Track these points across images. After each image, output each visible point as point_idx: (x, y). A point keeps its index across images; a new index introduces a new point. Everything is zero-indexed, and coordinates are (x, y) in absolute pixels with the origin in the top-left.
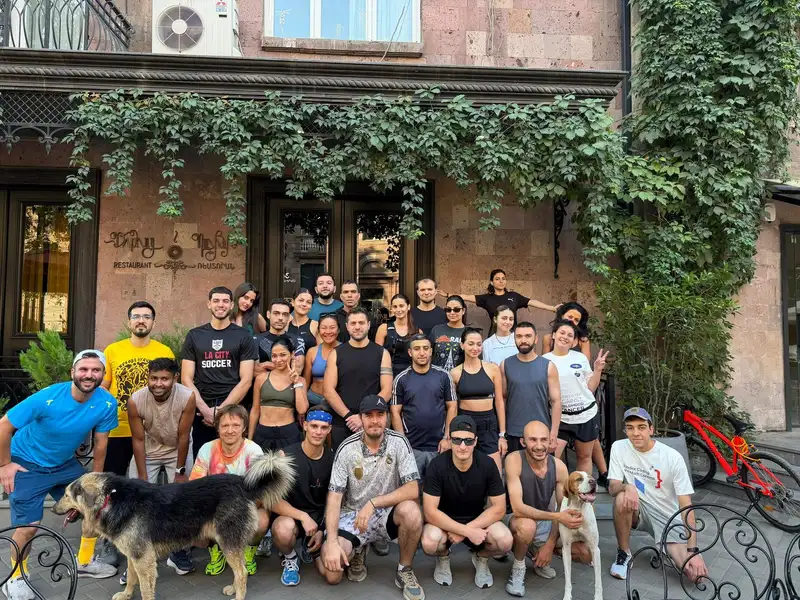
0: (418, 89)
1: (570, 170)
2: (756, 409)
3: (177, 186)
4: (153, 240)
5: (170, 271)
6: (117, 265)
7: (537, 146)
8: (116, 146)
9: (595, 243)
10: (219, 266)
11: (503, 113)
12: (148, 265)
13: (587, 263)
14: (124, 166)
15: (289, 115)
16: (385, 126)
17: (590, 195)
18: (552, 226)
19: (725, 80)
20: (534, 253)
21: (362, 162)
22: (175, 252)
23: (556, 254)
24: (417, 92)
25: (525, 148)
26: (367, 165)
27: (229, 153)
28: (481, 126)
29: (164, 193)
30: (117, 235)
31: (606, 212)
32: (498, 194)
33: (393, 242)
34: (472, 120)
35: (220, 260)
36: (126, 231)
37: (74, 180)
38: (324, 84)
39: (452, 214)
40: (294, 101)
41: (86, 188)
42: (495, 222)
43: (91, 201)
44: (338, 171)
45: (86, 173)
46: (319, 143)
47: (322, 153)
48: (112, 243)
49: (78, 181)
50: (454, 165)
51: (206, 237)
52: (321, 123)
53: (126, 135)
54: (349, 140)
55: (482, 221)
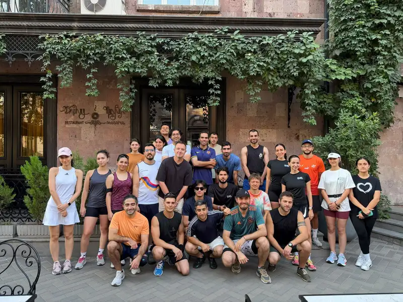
0: (216, 29)
1: (295, 70)
2: (391, 194)
3: (95, 82)
4: (84, 110)
5: (93, 125)
6: (67, 123)
7: (279, 58)
8: (63, 62)
9: (308, 109)
10: (117, 123)
11: (261, 41)
12: (82, 123)
13: (305, 120)
14: (67, 72)
15: (149, 44)
16: (199, 48)
17: (305, 84)
18: (287, 101)
19: (377, 21)
20: (277, 114)
21: (189, 69)
22: (95, 116)
23: (289, 115)
24: (215, 31)
25: (272, 59)
28: (249, 47)
29: (88, 85)
30: (66, 107)
32: (260, 83)
33: (206, 110)
34: (244, 44)
35: (117, 119)
36: (71, 105)
37: (44, 80)
38: (168, 28)
39: (235, 95)
40: (153, 37)
41: (50, 84)
42: (258, 98)
43: (54, 90)
44: (175, 73)
45: (50, 76)
46: (165, 58)
47: (166, 63)
48: (64, 112)
49: (46, 80)
50: (235, 69)
51: (110, 108)
52: (166, 48)
53: (68, 56)
54: (181, 57)
55: (251, 99)
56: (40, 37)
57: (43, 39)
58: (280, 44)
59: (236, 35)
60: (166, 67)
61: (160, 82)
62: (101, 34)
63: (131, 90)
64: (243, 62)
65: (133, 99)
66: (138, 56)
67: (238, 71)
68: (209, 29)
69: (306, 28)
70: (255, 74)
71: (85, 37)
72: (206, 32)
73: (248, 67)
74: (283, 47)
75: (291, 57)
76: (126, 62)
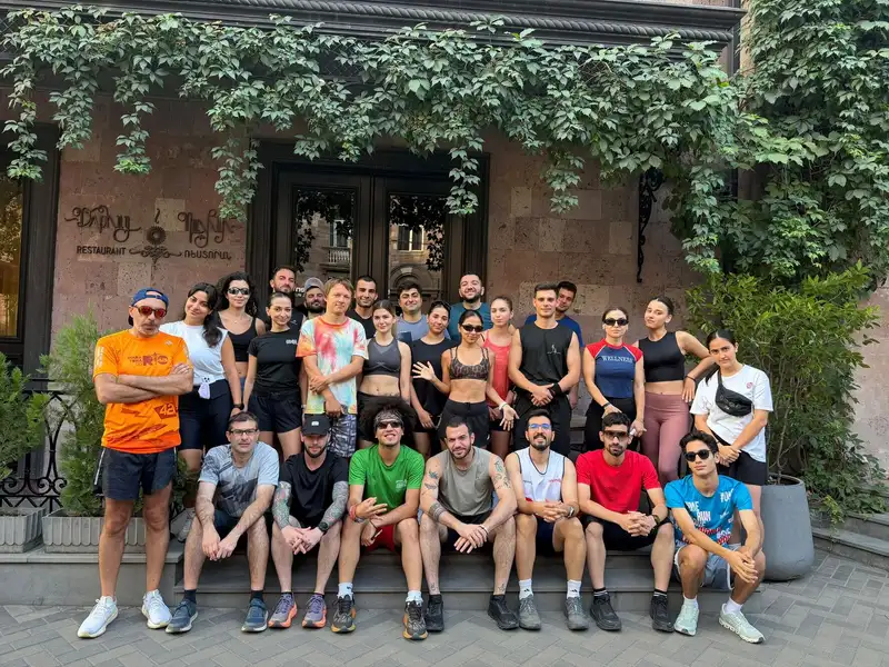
0: (473, 21)
1: (670, 131)
3: (143, 138)
4: (128, 219)
5: (149, 259)
6: (81, 250)
7: (630, 101)
8: (68, 85)
9: (699, 231)
10: (213, 255)
11: (585, 56)
12: (120, 251)
13: (689, 259)
14: (78, 110)
15: (300, 48)
16: (429, 64)
17: (694, 170)
18: (636, 216)
20: (612, 249)
21: (398, 117)
22: (156, 235)
23: (640, 251)
24: (472, 24)
25: (614, 102)
26: (404, 121)
27: (218, 95)
28: (556, 70)
29: (124, 144)
30: (81, 212)
31: (715, 191)
32: (577, 164)
33: (435, 237)
34: (543, 62)
35: (212, 247)
36: (93, 206)
37: (15, 128)
38: (351, 11)
39: (510, 198)
40: (309, 30)
41: (31, 141)
42: (571, 201)
43: (40, 157)
44: (365, 124)
45: (30, 119)
46: (340, 87)
47: (343, 97)
48: (75, 222)
49: (21, 130)
50: (518, 122)
51: (196, 217)
52: (343, 61)
53: (84, 69)
54: (381, 85)
55: (554, 200)
56: (11, 15)
57: (20, 21)
58: (632, 67)
59: (527, 38)
60: (341, 109)
61: (323, 147)
62: (175, 17)
63: (248, 165)
64: (540, 107)
65: (252, 187)
66: (271, 79)
67: (525, 130)
68: (455, 19)
69: (698, 32)
70: (570, 138)
71: (130, 20)
72: (446, 26)
73: (552, 118)
74: (641, 73)
75: (659, 100)
76: (238, 92)
